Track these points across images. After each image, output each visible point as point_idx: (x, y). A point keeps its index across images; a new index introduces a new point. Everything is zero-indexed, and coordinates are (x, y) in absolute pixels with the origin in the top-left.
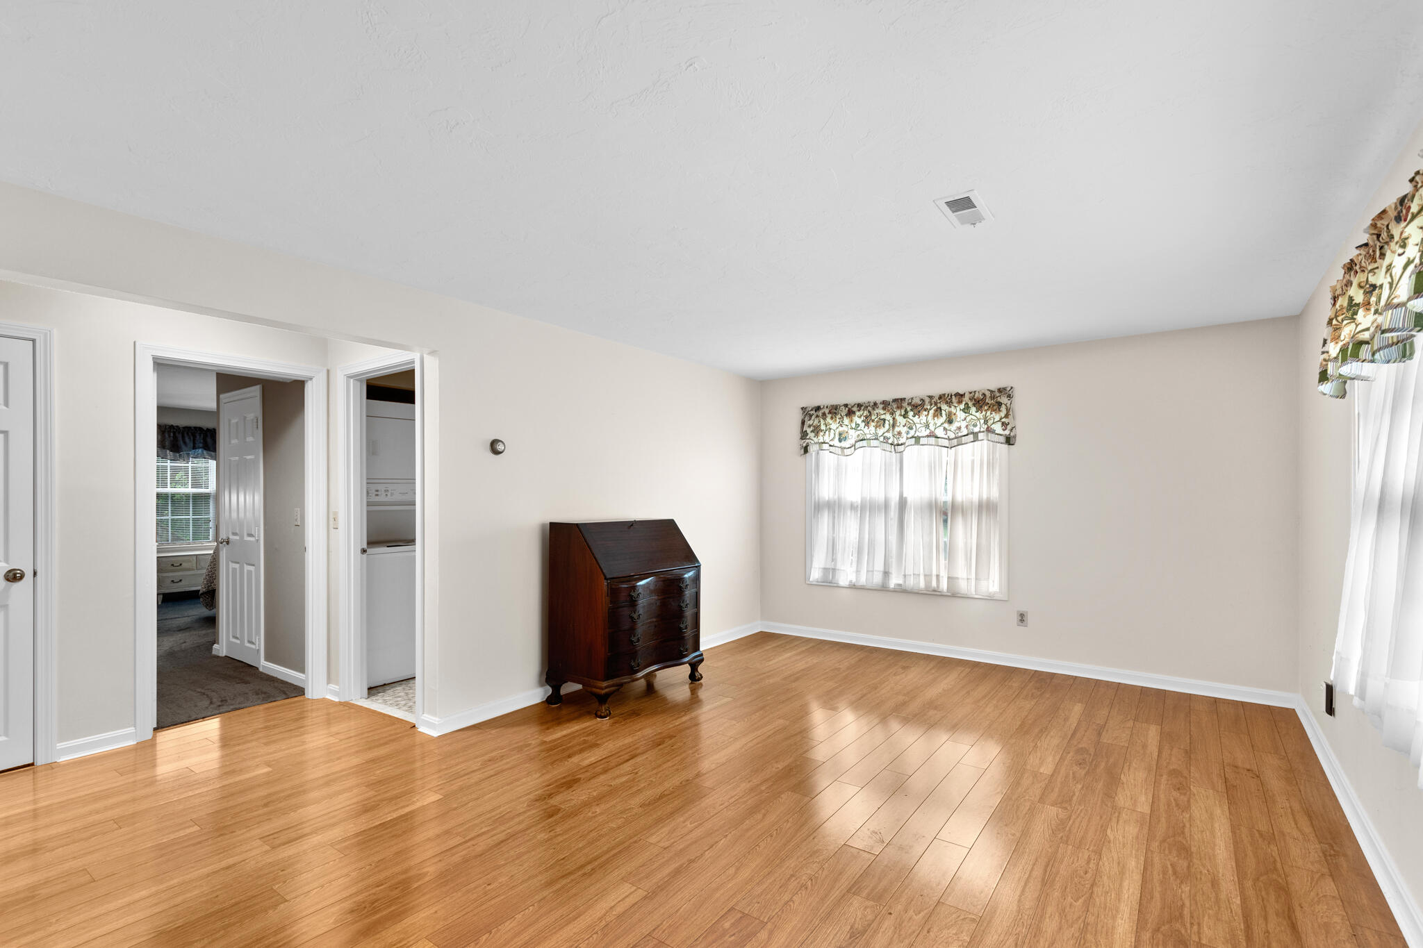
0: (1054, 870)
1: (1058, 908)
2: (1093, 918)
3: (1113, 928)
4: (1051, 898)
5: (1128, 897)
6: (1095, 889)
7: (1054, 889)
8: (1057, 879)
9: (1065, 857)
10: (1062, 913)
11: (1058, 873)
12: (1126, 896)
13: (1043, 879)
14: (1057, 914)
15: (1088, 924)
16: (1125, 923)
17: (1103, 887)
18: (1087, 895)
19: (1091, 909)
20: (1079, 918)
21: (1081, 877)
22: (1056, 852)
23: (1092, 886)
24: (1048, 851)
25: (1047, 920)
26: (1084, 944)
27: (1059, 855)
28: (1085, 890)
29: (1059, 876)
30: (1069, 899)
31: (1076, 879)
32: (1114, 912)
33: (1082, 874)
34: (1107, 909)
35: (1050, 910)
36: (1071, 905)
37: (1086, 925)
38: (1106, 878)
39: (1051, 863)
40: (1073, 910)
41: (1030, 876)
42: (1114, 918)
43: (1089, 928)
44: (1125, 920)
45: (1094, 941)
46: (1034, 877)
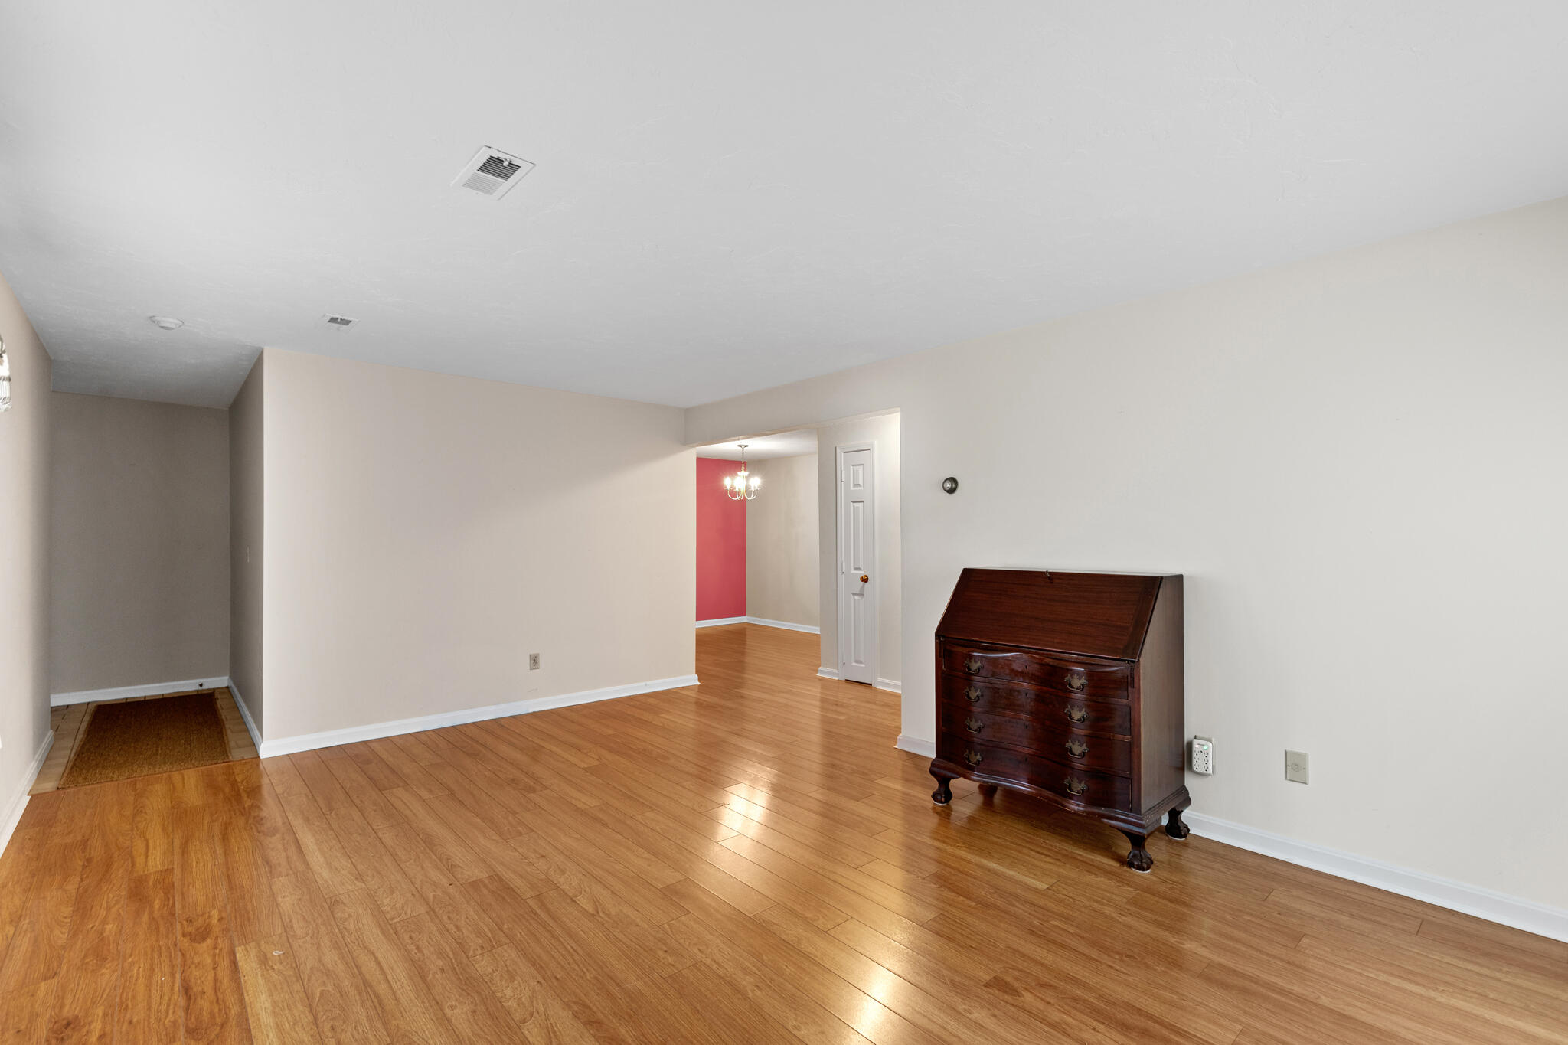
0: (369, 1003)
1: (335, 973)
2: (296, 990)
3: (271, 995)
4: (348, 976)
5: (268, 1036)
6: (310, 1017)
7: (351, 985)
8: (358, 997)
9: (371, 1027)
10: (328, 973)
11: (363, 1004)
12: (271, 1035)
13: (371, 987)
14: (331, 969)
15: (297, 981)
16: (261, 1007)
17: (303, 1025)
18: (315, 1005)
19: (302, 995)
20: (309, 980)
21: (334, 1019)
22: (385, 1025)
23: (316, 1019)
24: (395, 1019)
25: (336, 959)
26: (291, 965)
27: (379, 1025)
28: (320, 1009)
29: (359, 1002)
30: (330, 988)
31: (338, 1011)
32: (277, 1009)
33: (335, 1023)
34: (286, 1007)
35: (341, 967)
36: (324, 984)
37: (299, 979)
38: (306, 1039)
39: (379, 1009)
40: (319, 981)
41: (386, 979)
42: (275, 1004)
43: (294, 979)
44: (262, 1009)
45: (285, 973)
46: (382, 982)
